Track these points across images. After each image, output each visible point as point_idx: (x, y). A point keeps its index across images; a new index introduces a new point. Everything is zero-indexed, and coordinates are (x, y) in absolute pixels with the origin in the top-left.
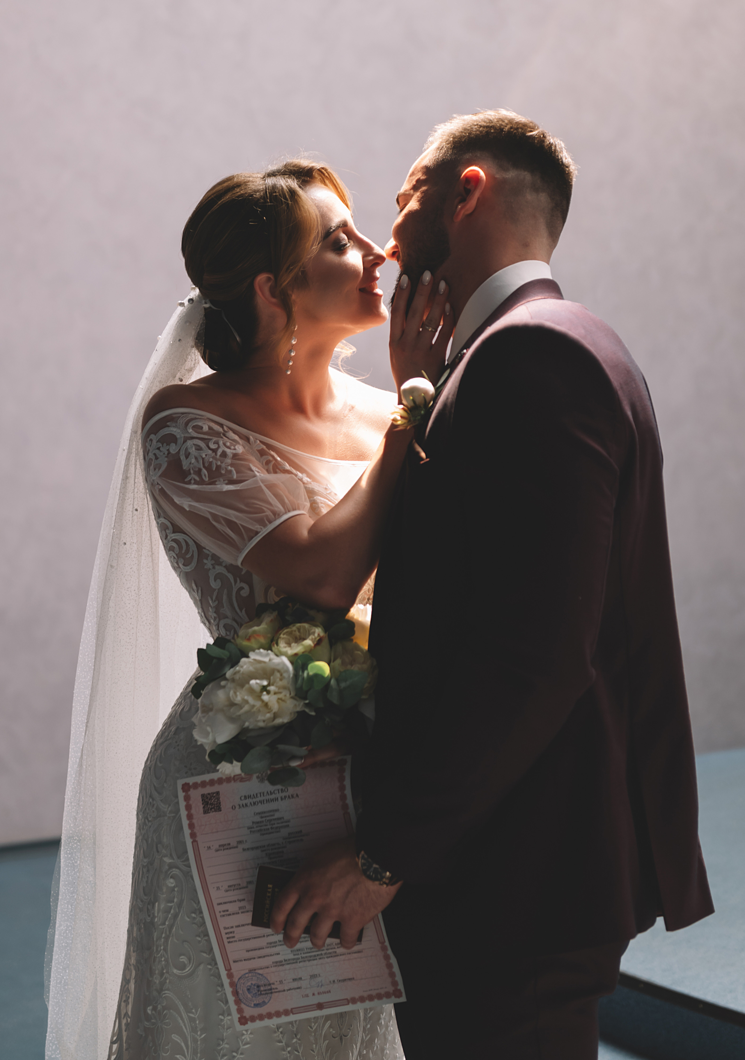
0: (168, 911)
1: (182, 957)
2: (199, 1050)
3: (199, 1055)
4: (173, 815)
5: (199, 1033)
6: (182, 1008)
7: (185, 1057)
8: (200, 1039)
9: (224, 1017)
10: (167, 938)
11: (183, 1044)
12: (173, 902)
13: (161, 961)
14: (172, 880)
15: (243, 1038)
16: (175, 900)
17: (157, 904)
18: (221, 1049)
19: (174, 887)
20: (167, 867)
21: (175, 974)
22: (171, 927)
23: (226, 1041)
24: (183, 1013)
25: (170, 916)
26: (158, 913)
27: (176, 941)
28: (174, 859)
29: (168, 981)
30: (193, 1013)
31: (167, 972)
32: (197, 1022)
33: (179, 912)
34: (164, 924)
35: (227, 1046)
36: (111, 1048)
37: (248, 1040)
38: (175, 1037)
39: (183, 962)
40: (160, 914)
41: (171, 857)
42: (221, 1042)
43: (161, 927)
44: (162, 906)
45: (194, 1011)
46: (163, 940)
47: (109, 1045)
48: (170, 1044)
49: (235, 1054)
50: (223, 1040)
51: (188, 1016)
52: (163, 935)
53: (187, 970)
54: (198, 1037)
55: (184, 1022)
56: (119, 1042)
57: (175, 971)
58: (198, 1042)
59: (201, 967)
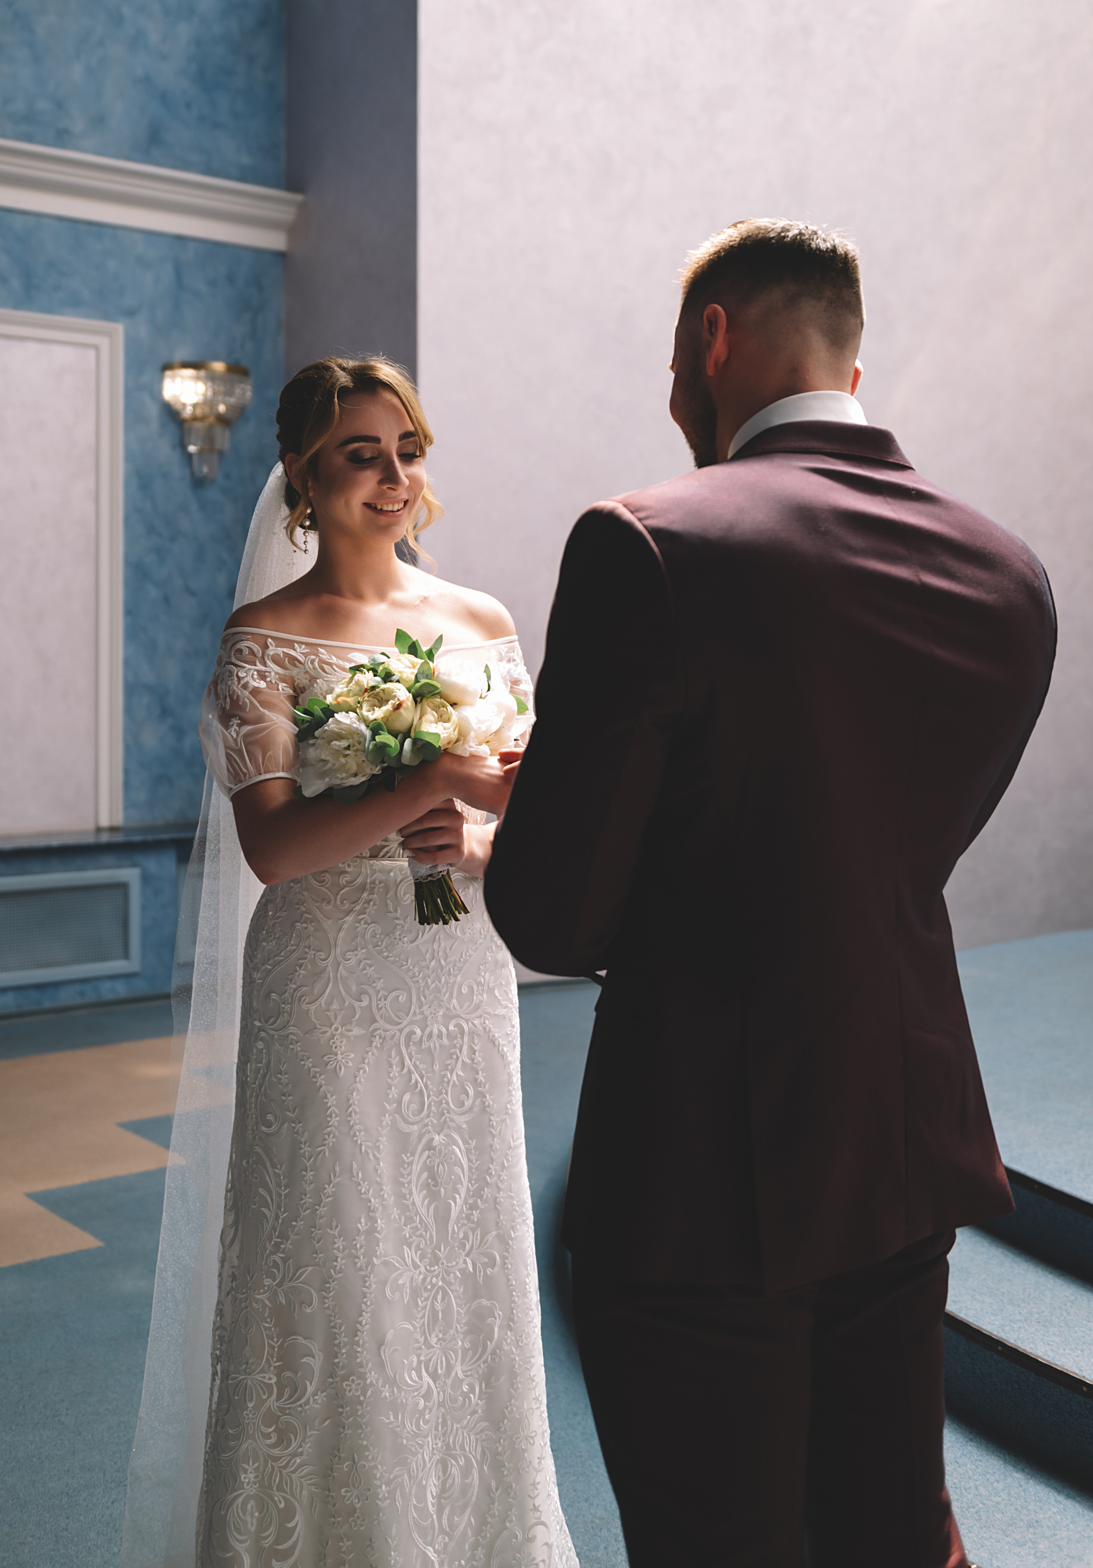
0: (257, 1071)
1: (269, 1115)
2: (283, 1205)
3: (282, 1209)
4: (261, 981)
5: (283, 1188)
6: (268, 1164)
7: (270, 1210)
8: (285, 1194)
9: (307, 1173)
10: (257, 1097)
11: (268, 1198)
12: (262, 1063)
13: (252, 1118)
14: (260, 1042)
15: (325, 1191)
16: (264, 1061)
17: (249, 1064)
18: (304, 1203)
19: (262, 1049)
20: (256, 1030)
21: (263, 1132)
22: (261, 1086)
23: (308, 1195)
24: (269, 1168)
25: (259, 1076)
26: (250, 1073)
27: (264, 1100)
28: (261, 1023)
29: (257, 1137)
30: (278, 1169)
31: (257, 1129)
32: (282, 1178)
33: (268, 1072)
34: (255, 1084)
35: (310, 1200)
36: (226, 1195)
37: (330, 1193)
38: (262, 1191)
39: (270, 1120)
40: (252, 1073)
41: (260, 1021)
42: (304, 1197)
43: (252, 1086)
44: (253, 1067)
45: (279, 1167)
46: (254, 1098)
47: (224, 1193)
48: (257, 1197)
49: (317, 1207)
50: (306, 1195)
51: (274, 1171)
52: (254, 1094)
53: (273, 1128)
54: (282, 1192)
55: (269, 1177)
56: (233, 1191)
57: (263, 1128)
58: (281, 1196)
59: (286, 1126)
